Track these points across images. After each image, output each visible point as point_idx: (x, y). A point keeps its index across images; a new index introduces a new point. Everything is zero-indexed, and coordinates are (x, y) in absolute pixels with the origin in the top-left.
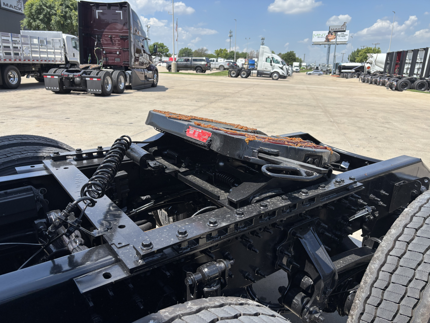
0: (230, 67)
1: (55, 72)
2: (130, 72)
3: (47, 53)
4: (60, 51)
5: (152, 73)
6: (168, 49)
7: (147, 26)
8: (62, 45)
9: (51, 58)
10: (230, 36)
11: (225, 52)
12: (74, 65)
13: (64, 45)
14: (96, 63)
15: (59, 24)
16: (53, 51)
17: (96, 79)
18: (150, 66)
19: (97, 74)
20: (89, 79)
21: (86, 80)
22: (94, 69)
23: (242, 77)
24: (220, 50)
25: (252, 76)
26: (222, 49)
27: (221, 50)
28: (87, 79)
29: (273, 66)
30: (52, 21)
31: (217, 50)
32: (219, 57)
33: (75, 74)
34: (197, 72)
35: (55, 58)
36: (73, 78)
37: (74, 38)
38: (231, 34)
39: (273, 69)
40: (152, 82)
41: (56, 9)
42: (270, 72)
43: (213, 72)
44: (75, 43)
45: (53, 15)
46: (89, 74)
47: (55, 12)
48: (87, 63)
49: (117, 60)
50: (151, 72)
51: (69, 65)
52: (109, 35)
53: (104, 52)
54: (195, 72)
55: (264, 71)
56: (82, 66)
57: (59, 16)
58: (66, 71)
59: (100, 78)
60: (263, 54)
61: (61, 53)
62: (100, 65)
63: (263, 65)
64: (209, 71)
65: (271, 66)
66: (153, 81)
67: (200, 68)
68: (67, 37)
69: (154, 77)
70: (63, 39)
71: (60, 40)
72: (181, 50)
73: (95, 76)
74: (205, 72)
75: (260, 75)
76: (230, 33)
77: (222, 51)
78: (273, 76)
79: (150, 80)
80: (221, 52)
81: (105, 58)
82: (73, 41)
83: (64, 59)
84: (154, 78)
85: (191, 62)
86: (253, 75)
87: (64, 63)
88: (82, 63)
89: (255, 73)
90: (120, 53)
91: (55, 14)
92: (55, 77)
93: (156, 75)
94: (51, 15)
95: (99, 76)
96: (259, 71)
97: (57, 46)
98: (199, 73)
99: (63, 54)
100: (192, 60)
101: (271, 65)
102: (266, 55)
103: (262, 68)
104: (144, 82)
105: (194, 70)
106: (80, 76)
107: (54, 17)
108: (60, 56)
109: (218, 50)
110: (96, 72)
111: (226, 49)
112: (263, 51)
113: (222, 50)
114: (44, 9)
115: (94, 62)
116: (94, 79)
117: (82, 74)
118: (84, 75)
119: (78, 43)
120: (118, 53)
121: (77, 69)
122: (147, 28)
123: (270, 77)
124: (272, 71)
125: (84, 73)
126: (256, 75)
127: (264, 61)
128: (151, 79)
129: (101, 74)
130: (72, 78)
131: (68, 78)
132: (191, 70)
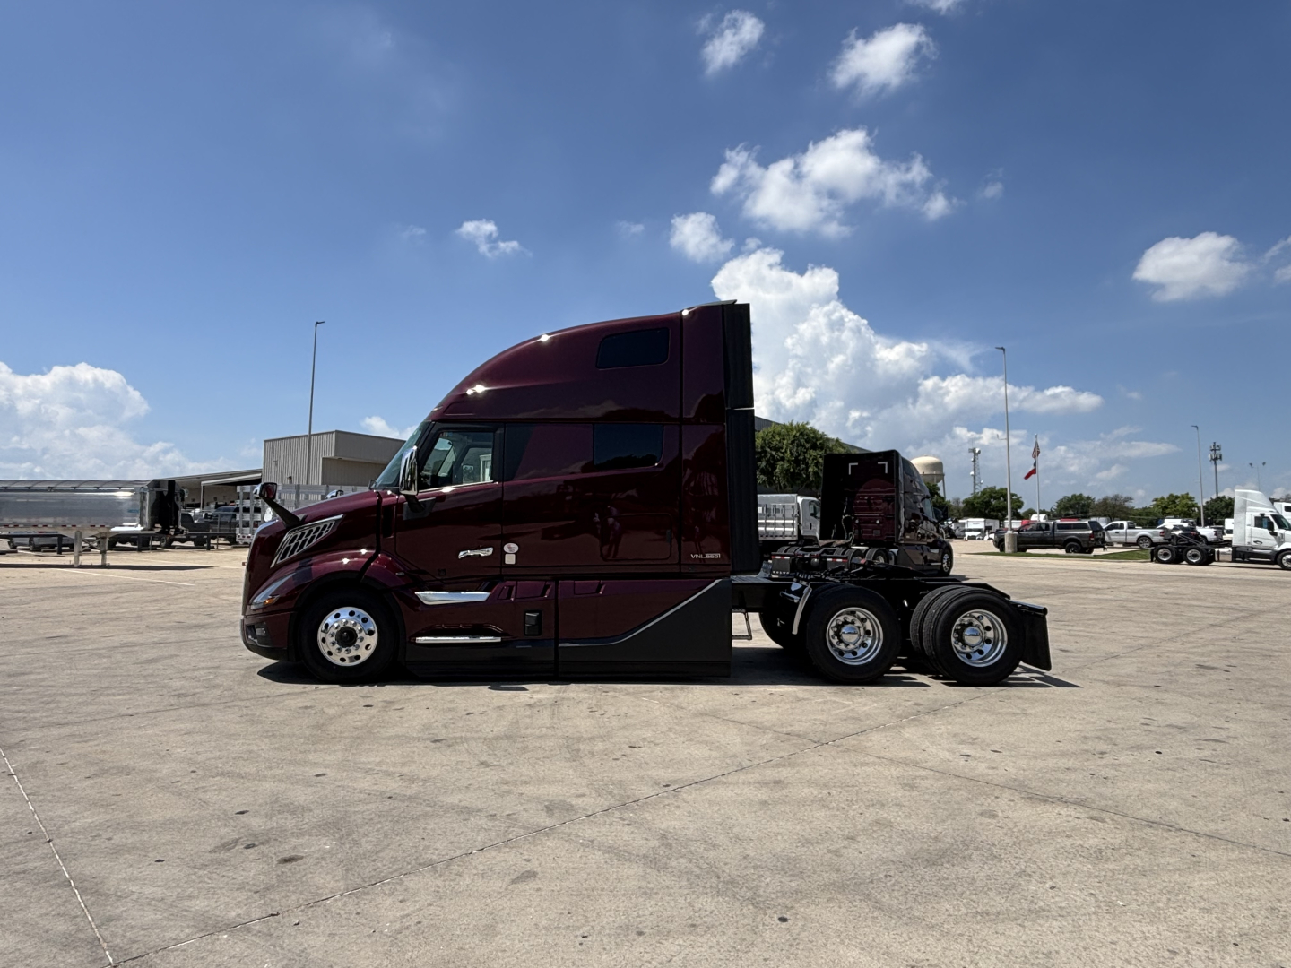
0: (1170, 540)
1: (786, 551)
2: (895, 551)
3: (775, 525)
4: (791, 521)
5: (939, 553)
6: (1020, 502)
7: (973, 450)
8: (796, 513)
9: (779, 531)
10: (1216, 459)
11: (1185, 501)
12: (811, 540)
13: (799, 513)
14: (843, 538)
15: (787, 474)
16: (782, 521)
17: (840, 560)
18: (935, 542)
19: (843, 554)
20: (831, 560)
21: (827, 562)
22: (839, 546)
23: (1190, 563)
24: (1168, 498)
25: (1219, 561)
26: (1175, 494)
27: (1173, 499)
28: (828, 560)
29: (1279, 535)
30: (777, 470)
31: (1159, 497)
32: (1168, 514)
33: (812, 553)
34: (1067, 552)
35: (784, 532)
36: (809, 559)
37: (813, 501)
38: (1217, 452)
39: (1280, 543)
40: (939, 568)
41: (783, 450)
42: (1273, 550)
43: (1110, 551)
44: (815, 508)
45: (778, 460)
46: (832, 553)
47: (781, 455)
48: (830, 538)
49: (877, 533)
50: (936, 551)
51: (803, 541)
52: (865, 496)
53: (857, 521)
54: (1063, 552)
55: (1254, 548)
56: (822, 543)
57: (788, 461)
58: (801, 550)
59: (846, 558)
60: (1244, 509)
61: (793, 525)
62: (849, 541)
63: (1247, 534)
64: (1102, 549)
65: (1272, 537)
66: (942, 566)
67: (1075, 544)
68: (803, 501)
69: (942, 559)
70: (798, 504)
71: (793, 507)
72: (1061, 501)
73: (840, 555)
74: (1091, 552)
75: (1243, 558)
76: (1215, 450)
77: (1177, 501)
78: (1281, 560)
79: (933, 564)
80: (1174, 502)
81: (857, 531)
82: (812, 506)
83: (796, 534)
84: (942, 562)
85: (1053, 530)
86: (1221, 559)
87: (795, 538)
88: (822, 538)
89: (1224, 553)
90: (880, 523)
91: (783, 459)
92: (786, 558)
93: (946, 557)
94: (776, 461)
95: (845, 555)
96: (1238, 549)
97: (789, 513)
98: (1073, 554)
99: (796, 526)
100: (1056, 527)
101: (1274, 534)
102: (1255, 512)
103: (1247, 541)
104: (921, 567)
105: (1060, 548)
106: (818, 557)
107: (780, 463)
108: (791, 529)
109: (1163, 498)
110: (842, 550)
111: (1187, 494)
112: (1245, 501)
113: (1177, 497)
114: (766, 452)
115: (840, 536)
116: (838, 560)
117: (823, 553)
118: (825, 555)
119: (818, 507)
120: (878, 522)
121: (815, 546)
122: (972, 454)
123: (1274, 562)
124: (1278, 548)
125: (825, 551)
126: (1230, 558)
127: (1249, 525)
128: (936, 562)
129: (849, 553)
130: (807, 559)
131: (803, 559)
132: (1054, 547)
